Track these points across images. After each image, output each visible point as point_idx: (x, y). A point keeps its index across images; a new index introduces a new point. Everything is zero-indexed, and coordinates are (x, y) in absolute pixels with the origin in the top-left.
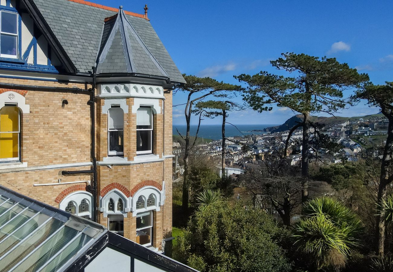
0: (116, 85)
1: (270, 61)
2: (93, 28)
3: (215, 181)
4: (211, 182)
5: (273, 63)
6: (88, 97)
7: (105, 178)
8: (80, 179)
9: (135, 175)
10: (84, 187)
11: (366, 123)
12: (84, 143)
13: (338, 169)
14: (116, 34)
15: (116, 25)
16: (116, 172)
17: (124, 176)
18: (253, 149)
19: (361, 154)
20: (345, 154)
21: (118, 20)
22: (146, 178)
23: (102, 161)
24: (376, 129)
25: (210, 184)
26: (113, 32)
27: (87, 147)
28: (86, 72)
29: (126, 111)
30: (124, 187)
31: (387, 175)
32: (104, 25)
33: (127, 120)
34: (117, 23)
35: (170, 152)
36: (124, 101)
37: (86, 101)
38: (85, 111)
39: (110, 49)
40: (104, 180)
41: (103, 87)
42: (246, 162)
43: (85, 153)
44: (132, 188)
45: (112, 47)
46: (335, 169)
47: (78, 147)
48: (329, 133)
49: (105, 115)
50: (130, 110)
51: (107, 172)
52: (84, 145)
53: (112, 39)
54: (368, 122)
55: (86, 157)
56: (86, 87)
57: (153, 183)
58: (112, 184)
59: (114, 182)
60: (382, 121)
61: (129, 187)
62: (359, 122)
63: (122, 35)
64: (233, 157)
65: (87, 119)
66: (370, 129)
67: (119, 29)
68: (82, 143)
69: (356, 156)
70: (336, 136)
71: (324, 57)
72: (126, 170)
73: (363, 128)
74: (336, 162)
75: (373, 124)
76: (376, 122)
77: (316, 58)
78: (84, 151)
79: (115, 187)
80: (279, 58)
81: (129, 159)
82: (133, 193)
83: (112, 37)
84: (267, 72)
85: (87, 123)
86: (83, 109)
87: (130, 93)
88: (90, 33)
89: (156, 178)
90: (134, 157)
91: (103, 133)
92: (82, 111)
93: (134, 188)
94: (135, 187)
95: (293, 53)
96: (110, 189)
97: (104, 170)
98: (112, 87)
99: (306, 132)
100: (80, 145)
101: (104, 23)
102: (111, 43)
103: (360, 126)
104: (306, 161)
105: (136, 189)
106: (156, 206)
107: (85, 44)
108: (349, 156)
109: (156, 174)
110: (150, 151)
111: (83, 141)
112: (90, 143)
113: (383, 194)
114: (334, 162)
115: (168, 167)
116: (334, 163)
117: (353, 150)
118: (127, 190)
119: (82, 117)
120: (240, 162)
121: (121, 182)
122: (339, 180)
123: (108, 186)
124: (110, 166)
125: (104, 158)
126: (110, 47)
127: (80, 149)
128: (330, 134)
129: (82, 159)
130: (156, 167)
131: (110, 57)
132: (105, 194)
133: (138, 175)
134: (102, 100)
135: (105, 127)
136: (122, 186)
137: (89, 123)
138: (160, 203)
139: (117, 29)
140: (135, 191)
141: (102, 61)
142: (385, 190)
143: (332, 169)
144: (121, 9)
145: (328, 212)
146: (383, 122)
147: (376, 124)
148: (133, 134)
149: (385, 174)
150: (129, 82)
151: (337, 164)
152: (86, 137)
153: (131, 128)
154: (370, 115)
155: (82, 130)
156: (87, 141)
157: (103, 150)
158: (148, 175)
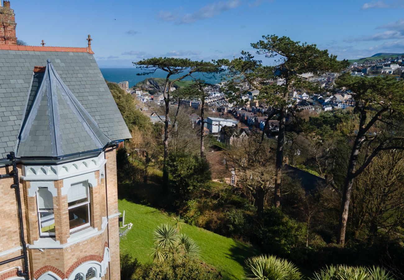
0: (42, 167)
1: (251, 44)
2: (18, 86)
3: (193, 167)
4: (188, 167)
5: (254, 46)
6: (11, 181)
7: (37, 261)
8: (9, 266)
9: (69, 257)
10: (15, 273)
11: (359, 68)
12: (11, 229)
13: (327, 118)
14: (43, 99)
15: (43, 86)
16: (48, 255)
17: (57, 259)
18: (248, 95)
19: (351, 100)
20: (335, 100)
21: (46, 79)
22: (83, 255)
23: (33, 244)
24: (368, 74)
25: (188, 169)
26: (39, 95)
27: (15, 232)
28: (5, 157)
29: (55, 194)
30: (58, 270)
31: (354, 169)
32: (33, 77)
33: (57, 203)
34: (44, 82)
35: (116, 211)
36: (52, 183)
37: (8, 185)
38: (8, 195)
39: (35, 120)
40: (36, 263)
41: (28, 169)
42: (240, 109)
43: (13, 239)
44: (67, 270)
45: (37, 118)
46: (324, 118)
47: (4, 235)
48: (323, 78)
49: (32, 198)
50: (59, 193)
51: (39, 255)
52: (10, 232)
53: (37, 107)
54: (362, 67)
55: (14, 243)
56: (7, 170)
57: (92, 258)
58: (46, 267)
59: (47, 265)
60: (375, 65)
61: (64, 269)
62: (352, 67)
63: (49, 101)
64: (227, 104)
65: (12, 203)
66: (363, 74)
67: (46, 91)
68: (9, 230)
69: (346, 102)
70: (329, 82)
71: (304, 43)
72: (59, 253)
73: (356, 73)
74: (326, 109)
75: (366, 69)
76: (369, 67)
77: (297, 43)
78: (11, 238)
79: (48, 270)
80: (260, 41)
81: (62, 242)
82: (69, 274)
83: (37, 103)
84: (248, 53)
85: (12, 208)
86: (5, 194)
87: (58, 176)
88: (14, 95)
89: (96, 252)
90: (68, 239)
91: (31, 216)
92: (4, 197)
93: (69, 269)
94: (71, 267)
95: (274, 35)
96: (44, 272)
97: (36, 254)
98: (38, 168)
99: (283, 120)
100: (5, 233)
101: (34, 73)
102: (36, 111)
103: (353, 71)
104: (281, 150)
105: (72, 269)
106: (97, 277)
107: (6, 114)
108: (339, 102)
109: (95, 248)
110: (88, 224)
111: (9, 227)
112: (18, 227)
113: (349, 187)
114: (324, 109)
115: (113, 226)
116: (324, 111)
117: (343, 96)
118: (62, 272)
119: (6, 203)
120: (234, 109)
121: (55, 264)
122: (326, 131)
123: (42, 268)
124: (41, 250)
125: (35, 242)
126: (34, 117)
127: (7, 237)
128: (324, 80)
129: (9, 246)
130: (95, 241)
131: (34, 133)
132: (39, 276)
133: (73, 255)
134: (27, 183)
135: (33, 210)
136: (56, 269)
137: (15, 207)
138: (100, 274)
139: (44, 92)
140: (71, 272)
141: (24, 138)
142: (351, 183)
143: (321, 118)
144: (49, 64)
145: (268, 276)
146: (376, 67)
147: (368, 69)
148: (64, 217)
149: (353, 168)
150: (55, 164)
151: (326, 112)
152: (12, 222)
153: (61, 211)
154: (365, 58)
155: (8, 216)
156: (15, 226)
157: (33, 234)
158: (85, 252)
